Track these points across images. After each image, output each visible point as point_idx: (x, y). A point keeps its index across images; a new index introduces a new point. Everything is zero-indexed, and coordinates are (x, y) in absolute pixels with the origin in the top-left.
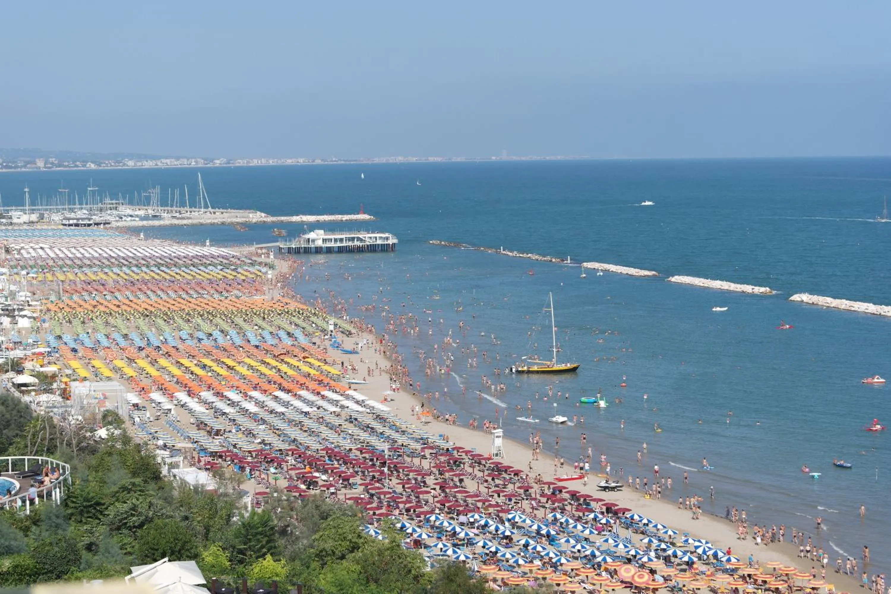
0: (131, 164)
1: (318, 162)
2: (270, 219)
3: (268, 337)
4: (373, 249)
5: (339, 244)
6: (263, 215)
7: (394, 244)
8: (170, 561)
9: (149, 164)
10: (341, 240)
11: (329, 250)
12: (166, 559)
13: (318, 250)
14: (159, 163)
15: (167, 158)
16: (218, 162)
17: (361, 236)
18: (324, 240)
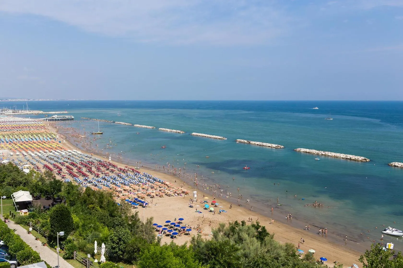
0: (10, 100)
1: (55, 100)
2: (44, 113)
3: (45, 139)
4: (68, 119)
5: (60, 118)
6: (42, 112)
7: (73, 118)
8: (22, 191)
9: (13, 100)
10: (61, 117)
11: (58, 120)
12: (21, 190)
13: (56, 120)
14: (17, 100)
15: (18, 99)
16: (31, 100)
17: (66, 116)
18: (57, 117)
